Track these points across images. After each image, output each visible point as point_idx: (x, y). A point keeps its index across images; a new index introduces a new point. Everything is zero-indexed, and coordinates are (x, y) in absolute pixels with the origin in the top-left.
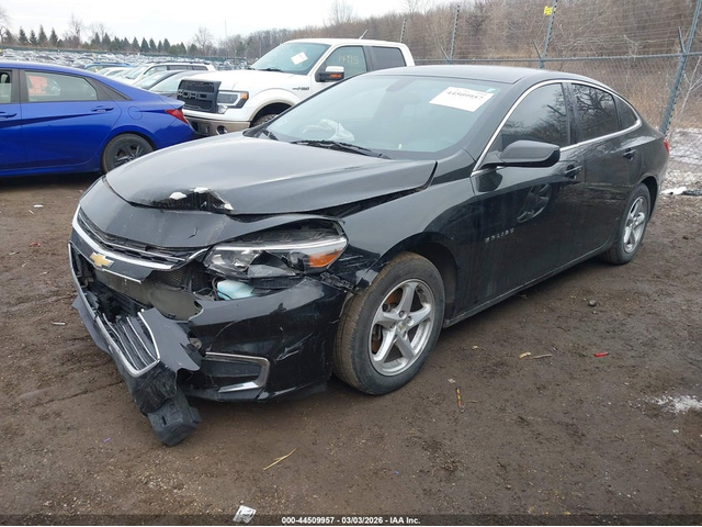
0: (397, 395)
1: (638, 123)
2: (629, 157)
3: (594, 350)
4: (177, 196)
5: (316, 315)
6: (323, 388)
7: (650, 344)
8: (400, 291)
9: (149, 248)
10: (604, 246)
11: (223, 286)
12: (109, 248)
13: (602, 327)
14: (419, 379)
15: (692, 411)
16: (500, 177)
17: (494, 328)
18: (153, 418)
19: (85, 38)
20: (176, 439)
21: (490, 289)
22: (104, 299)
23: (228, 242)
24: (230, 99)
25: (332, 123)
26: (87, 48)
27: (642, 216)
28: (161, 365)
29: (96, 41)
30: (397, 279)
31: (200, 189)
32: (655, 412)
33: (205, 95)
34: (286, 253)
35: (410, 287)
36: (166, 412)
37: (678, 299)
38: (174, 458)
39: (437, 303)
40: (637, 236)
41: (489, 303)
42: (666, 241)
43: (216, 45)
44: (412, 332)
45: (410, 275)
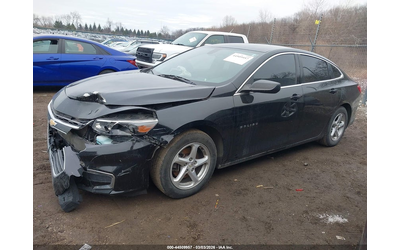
0: (186, 200)
1: (342, 76)
2: (333, 92)
3: (297, 187)
4: (86, 95)
5: (139, 156)
6: (145, 192)
7: (329, 187)
8: (190, 148)
9: (73, 118)
10: (319, 136)
11: (99, 138)
12: (57, 117)
13: (307, 176)
14: (201, 193)
15: (337, 223)
16: (253, 97)
17: (250, 172)
18: (60, 197)
19: (113, 29)
20: (70, 209)
21: (245, 152)
22: (57, 141)
23: (102, 117)
24: (157, 57)
25: (182, 68)
26: (113, 33)
27: (343, 123)
28: (64, 173)
29: (117, 30)
30: (187, 142)
31: (95, 93)
32: (316, 221)
33: (146, 55)
34: (127, 124)
35: (195, 147)
36: (66, 195)
37: (353, 166)
38: (67, 218)
39: (212, 155)
40: (340, 133)
41: (245, 159)
42: (359, 137)
43: (170, 34)
44: (198, 169)
45: (195, 140)
